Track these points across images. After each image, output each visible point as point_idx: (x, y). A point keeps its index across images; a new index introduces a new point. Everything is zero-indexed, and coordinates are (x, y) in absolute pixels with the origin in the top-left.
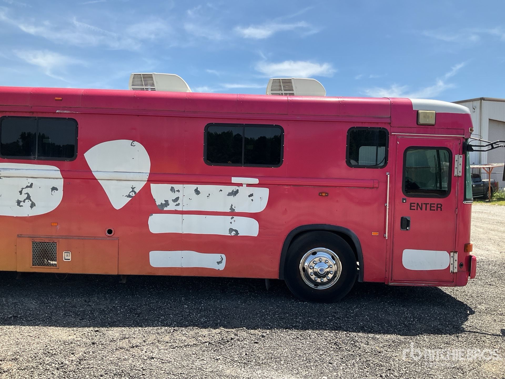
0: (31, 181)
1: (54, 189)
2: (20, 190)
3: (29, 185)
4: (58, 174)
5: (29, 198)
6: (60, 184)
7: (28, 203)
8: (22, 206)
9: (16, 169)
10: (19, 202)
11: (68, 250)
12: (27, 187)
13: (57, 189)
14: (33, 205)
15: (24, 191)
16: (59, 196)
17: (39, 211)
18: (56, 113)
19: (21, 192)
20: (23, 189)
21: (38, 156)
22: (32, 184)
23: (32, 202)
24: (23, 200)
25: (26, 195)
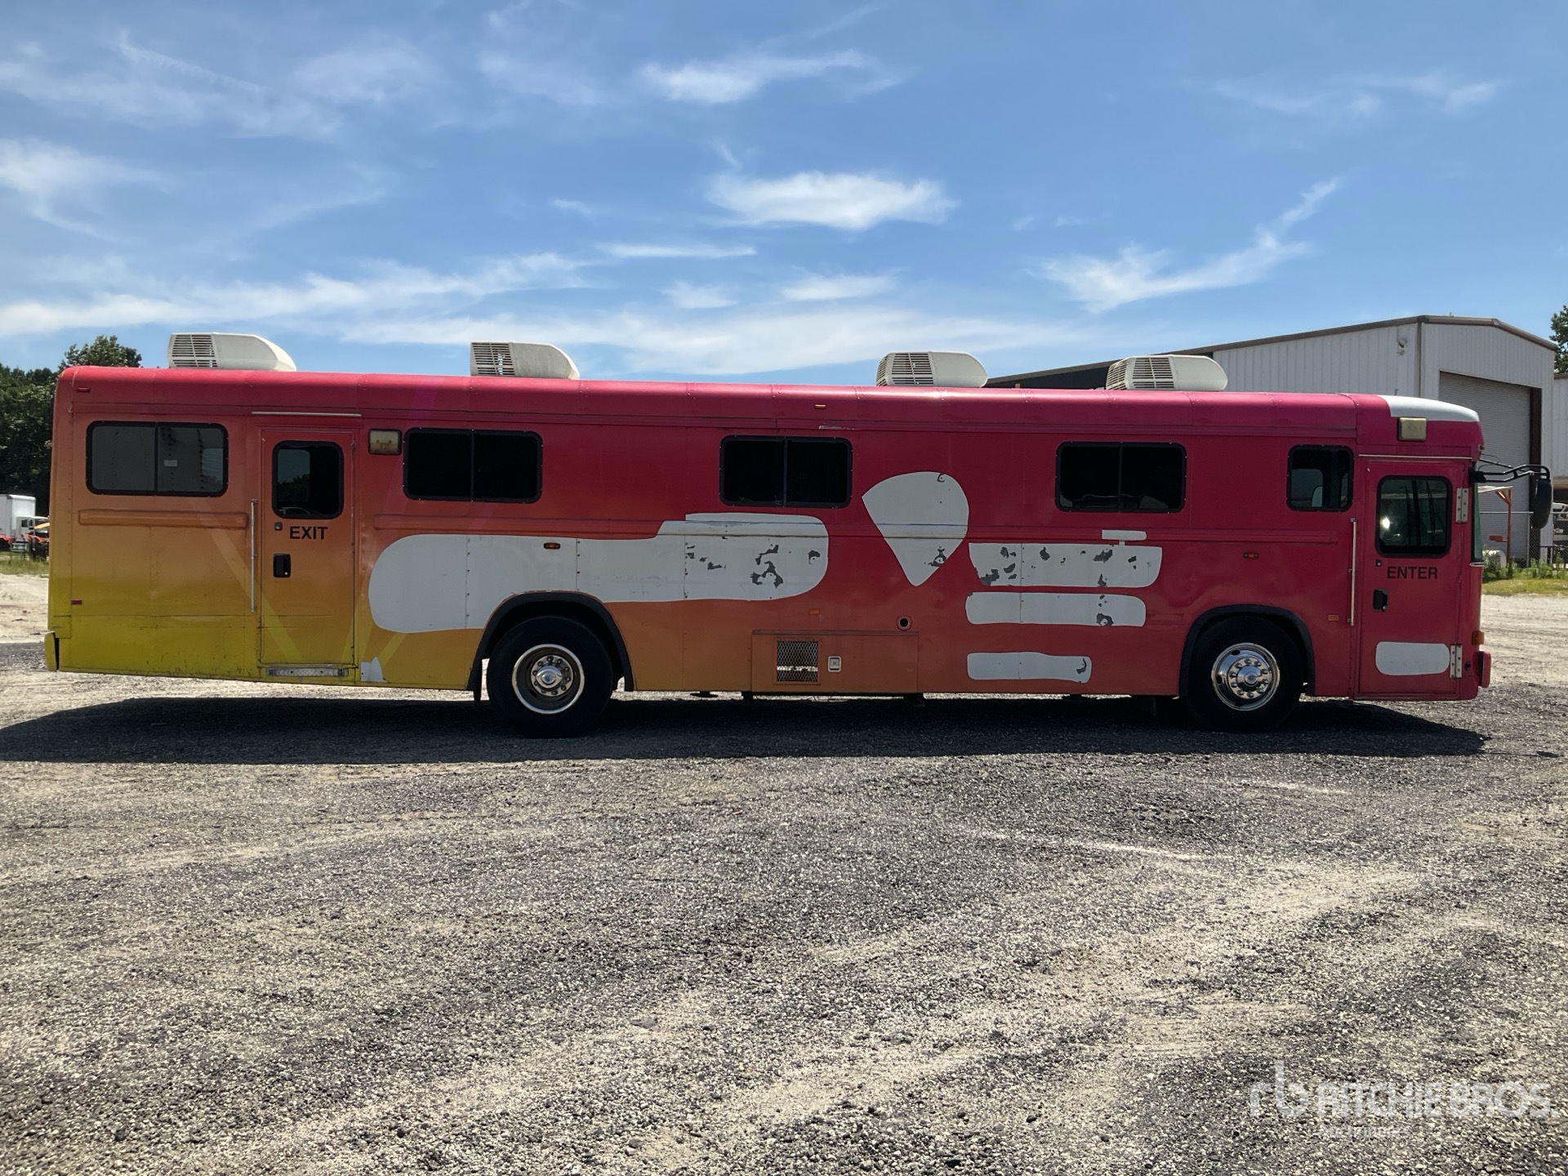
0: (775, 541)
1: (813, 554)
2: (757, 556)
3: (772, 548)
4: (822, 530)
5: (771, 569)
6: (823, 546)
7: (771, 578)
8: (761, 583)
9: (751, 523)
10: (755, 577)
11: (835, 654)
12: (769, 551)
13: (818, 555)
14: (779, 581)
15: (764, 559)
16: (821, 566)
17: (789, 590)
18: (818, 429)
19: (758, 561)
20: (761, 554)
21: (788, 500)
22: (777, 546)
23: (778, 576)
24: (762, 573)
25: (768, 566)
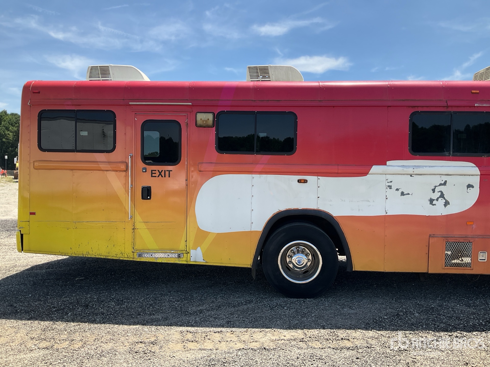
0: (444, 178)
1: (470, 186)
2: (433, 188)
3: (443, 182)
4: (476, 171)
5: (442, 196)
6: (476, 181)
7: (442, 201)
8: (435, 205)
9: (429, 166)
10: (431, 201)
11: (484, 250)
12: (441, 185)
13: (473, 187)
14: (447, 203)
15: (437, 189)
16: (475, 193)
17: (453, 209)
18: (475, 106)
19: (434, 191)
20: (436, 187)
21: (453, 152)
22: (446, 182)
23: (446, 200)
24: (435, 198)
25: (440, 193)
